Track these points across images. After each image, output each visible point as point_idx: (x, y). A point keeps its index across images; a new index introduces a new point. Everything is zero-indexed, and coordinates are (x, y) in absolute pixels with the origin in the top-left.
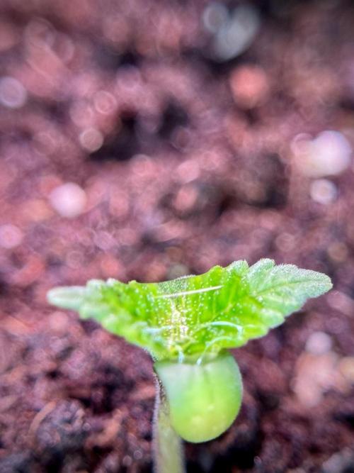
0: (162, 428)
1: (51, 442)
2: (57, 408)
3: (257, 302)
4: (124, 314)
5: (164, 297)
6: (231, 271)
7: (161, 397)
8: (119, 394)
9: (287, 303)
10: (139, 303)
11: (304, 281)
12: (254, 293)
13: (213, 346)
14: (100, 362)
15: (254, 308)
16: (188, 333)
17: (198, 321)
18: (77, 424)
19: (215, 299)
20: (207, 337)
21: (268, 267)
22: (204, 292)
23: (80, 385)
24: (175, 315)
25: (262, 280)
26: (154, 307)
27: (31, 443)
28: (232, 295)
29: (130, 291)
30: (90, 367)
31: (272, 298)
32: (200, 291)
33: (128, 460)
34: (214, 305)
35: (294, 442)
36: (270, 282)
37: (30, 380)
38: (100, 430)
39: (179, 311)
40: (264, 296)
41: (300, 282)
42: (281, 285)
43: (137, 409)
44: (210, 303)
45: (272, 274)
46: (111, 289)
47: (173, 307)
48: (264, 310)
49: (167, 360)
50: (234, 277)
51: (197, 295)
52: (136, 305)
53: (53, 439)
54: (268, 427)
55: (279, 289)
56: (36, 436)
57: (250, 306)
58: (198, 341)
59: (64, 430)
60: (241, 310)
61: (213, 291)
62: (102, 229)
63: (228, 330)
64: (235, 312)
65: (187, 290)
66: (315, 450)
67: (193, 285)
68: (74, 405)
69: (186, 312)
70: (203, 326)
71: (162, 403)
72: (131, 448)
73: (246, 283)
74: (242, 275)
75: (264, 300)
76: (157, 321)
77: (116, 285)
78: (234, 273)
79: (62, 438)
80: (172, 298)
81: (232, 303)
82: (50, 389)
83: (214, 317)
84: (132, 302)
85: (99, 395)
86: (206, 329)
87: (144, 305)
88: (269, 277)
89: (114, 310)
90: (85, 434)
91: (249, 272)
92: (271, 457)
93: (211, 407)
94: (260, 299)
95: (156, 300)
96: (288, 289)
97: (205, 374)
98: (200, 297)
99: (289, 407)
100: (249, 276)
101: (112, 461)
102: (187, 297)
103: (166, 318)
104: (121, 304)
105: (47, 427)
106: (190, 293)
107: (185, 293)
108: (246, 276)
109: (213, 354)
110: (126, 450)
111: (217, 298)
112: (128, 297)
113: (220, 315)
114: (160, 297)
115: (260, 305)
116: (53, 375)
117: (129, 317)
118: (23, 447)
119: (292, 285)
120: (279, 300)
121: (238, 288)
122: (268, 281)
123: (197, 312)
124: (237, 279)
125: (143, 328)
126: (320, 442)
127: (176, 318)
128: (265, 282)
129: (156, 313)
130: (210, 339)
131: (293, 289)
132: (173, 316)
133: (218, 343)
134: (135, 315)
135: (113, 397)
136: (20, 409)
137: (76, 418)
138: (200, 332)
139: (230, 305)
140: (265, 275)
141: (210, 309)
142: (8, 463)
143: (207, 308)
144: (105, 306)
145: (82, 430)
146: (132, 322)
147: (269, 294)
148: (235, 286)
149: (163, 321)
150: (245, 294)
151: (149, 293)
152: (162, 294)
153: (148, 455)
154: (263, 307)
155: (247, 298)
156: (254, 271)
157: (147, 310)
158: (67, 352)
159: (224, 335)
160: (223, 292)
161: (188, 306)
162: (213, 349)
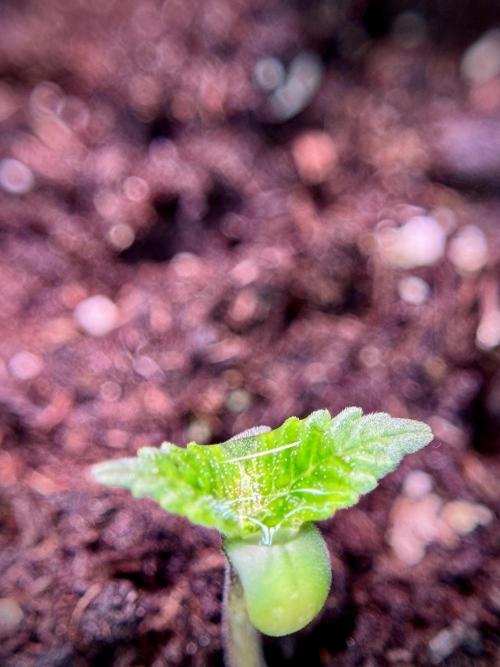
0: (234, 612)
1: (98, 633)
2: (103, 591)
3: (343, 462)
4: (184, 488)
5: (231, 461)
6: (310, 425)
7: (232, 578)
8: (175, 563)
9: (380, 463)
10: (201, 471)
11: (400, 433)
12: (340, 452)
13: (294, 520)
14: (151, 526)
15: (341, 472)
16: (262, 503)
17: (273, 488)
18: (129, 610)
19: (292, 460)
20: (285, 509)
21: (355, 417)
22: (278, 453)
23: (129, 558)
24: (245, 481)
25: (348, 435)
26: (219, 474)
27: (73, 634)
28: (313, 456)
29: (190, 457)
30: (139, 533)
31: (362, 457)
32: (274, 451)
33: (192, 648)
34: (292, 467)
35: (393, 613)
36: (358, 437)
37: (67, 554)
38: (156, 611)
39: (250, 475)
40: (352, 456)
41: (394, 435)
42: (372, 440)
43: (200, 584)
44: (287, 466)
45: (360, 427)
46: (168, 457)
47: (242, 472)
48: (352, 474)
49: (238, 539)
50: (315, 431)
51: (270, 456)
52: (199, 474)
53: (101, 630)
54: (361, 597)
55: (369, 446)
56: (80, 627)
57: (336, 468)
58: (275, 514)
59: (114, 618)
60: (326, 473)
61: (290, 450)
62: (142, 352)
63: (311, 499)
64: (319, 476)
65: (258, 450)
66: (420, 623)
67: (265, 445)
68: (124, 586)
69: (257, 476)
70: (279, 494)
71: (232, 584)
72: (195, 634)
73: (329, 438)
74: (324, 429)
75: (351, 461)
76: (224, 489)
77: (172, 451)
78: (314, 427)
79: (111, 628)
80: (240, 461)
81: (313, 464)
82: (91, 565)
83: (293, 482)
84: (193, 472)
85: (151, 566)
86: (284, 497)
87: (207, 474)
88: (357, 432)
89: (172, 486)
90: (139, 620)
91: (332, 425)
92: (366, 636)
93: (295, 596)
94: (348, 459)
95: (221, 465)
96: (380, 444)
97: (286, 554)
98: (275, 458)
99: (385, 567)
100: (333, 429)
101: (173, 650)
102: (258, 460)
103: (234, 485)
104: (180, 475)
105: (92, 615)
106: (261, 454)
107: (255, 455)
108: (329, 430)
109: (294, 530)
110: (190, 635)
111: (295, 460)
112: (188, 466)
113: (299, 481)
114: (227, 462)
115: (349, 467)
116: (94, 547)
117: (191, 492)
118: (64, 639)
119: (385, 439)
120: (371, 460)
121: (320, 445)
122: (356, 435)
123: (271, 476)
124: (319, 434)
125: (208, 503)
126: (424, 611)
127: (246, 484)
128: (352, 437)
129: (222, 481)
130: (288, 511)
131: (387, 445)
132: (243, 483)
133: (299, 515)
134: (197, 487)
135: (169, 567)
136: (56, 592)
137: (127, 602)
138: (275, 501)
139: (312, 468)
140: (352, 428)
141: (287, 473)
142: (47, 660)
143: (283, 471)
144: (162, 481)
145: (136, 616)
146: (195, 498)
147: (358, 453)
148: (316, 443)
149: (230, 491)
150: (330, 452)
151: (212, 458)
152: (227, 458)
153: (217, 642)
154: (351, 469)
155: (331, 458)
156: (338, 424)
157: (212, 480)
158: (110, 515)
159: (307, 504)
160: (302, 451)
161: (261, 471)
162: (293, 523)
